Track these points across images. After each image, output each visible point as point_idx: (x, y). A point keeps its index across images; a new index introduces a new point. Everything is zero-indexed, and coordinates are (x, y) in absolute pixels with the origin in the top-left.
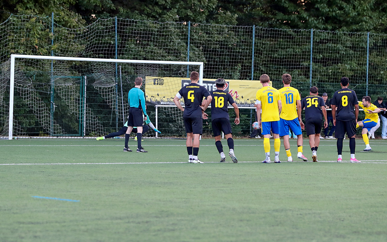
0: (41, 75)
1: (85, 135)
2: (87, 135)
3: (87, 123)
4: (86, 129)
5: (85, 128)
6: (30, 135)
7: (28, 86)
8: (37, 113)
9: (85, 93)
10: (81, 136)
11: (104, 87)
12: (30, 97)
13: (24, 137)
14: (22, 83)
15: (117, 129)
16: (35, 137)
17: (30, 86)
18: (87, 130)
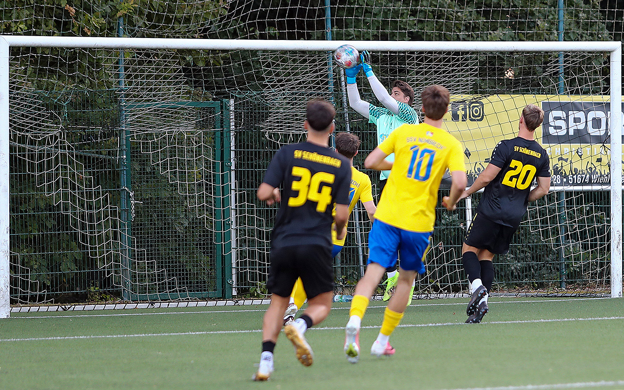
0: (87, 103)
1: (235, 293)
2: (243, 293)
3: (241, 254)
4: (237, 274)
5: (234, 271)
6: (59, 300)
7: (51, 137)
8: (83, 227)
9: (233, 154)
10: (223, 298)
11: (298, 133)
12: (57, 175)
13: (43, 308)
14: (31, 128)
15: (339, 270)
16: (79, 307)
17: (56, 138)
18: (241, 277)
